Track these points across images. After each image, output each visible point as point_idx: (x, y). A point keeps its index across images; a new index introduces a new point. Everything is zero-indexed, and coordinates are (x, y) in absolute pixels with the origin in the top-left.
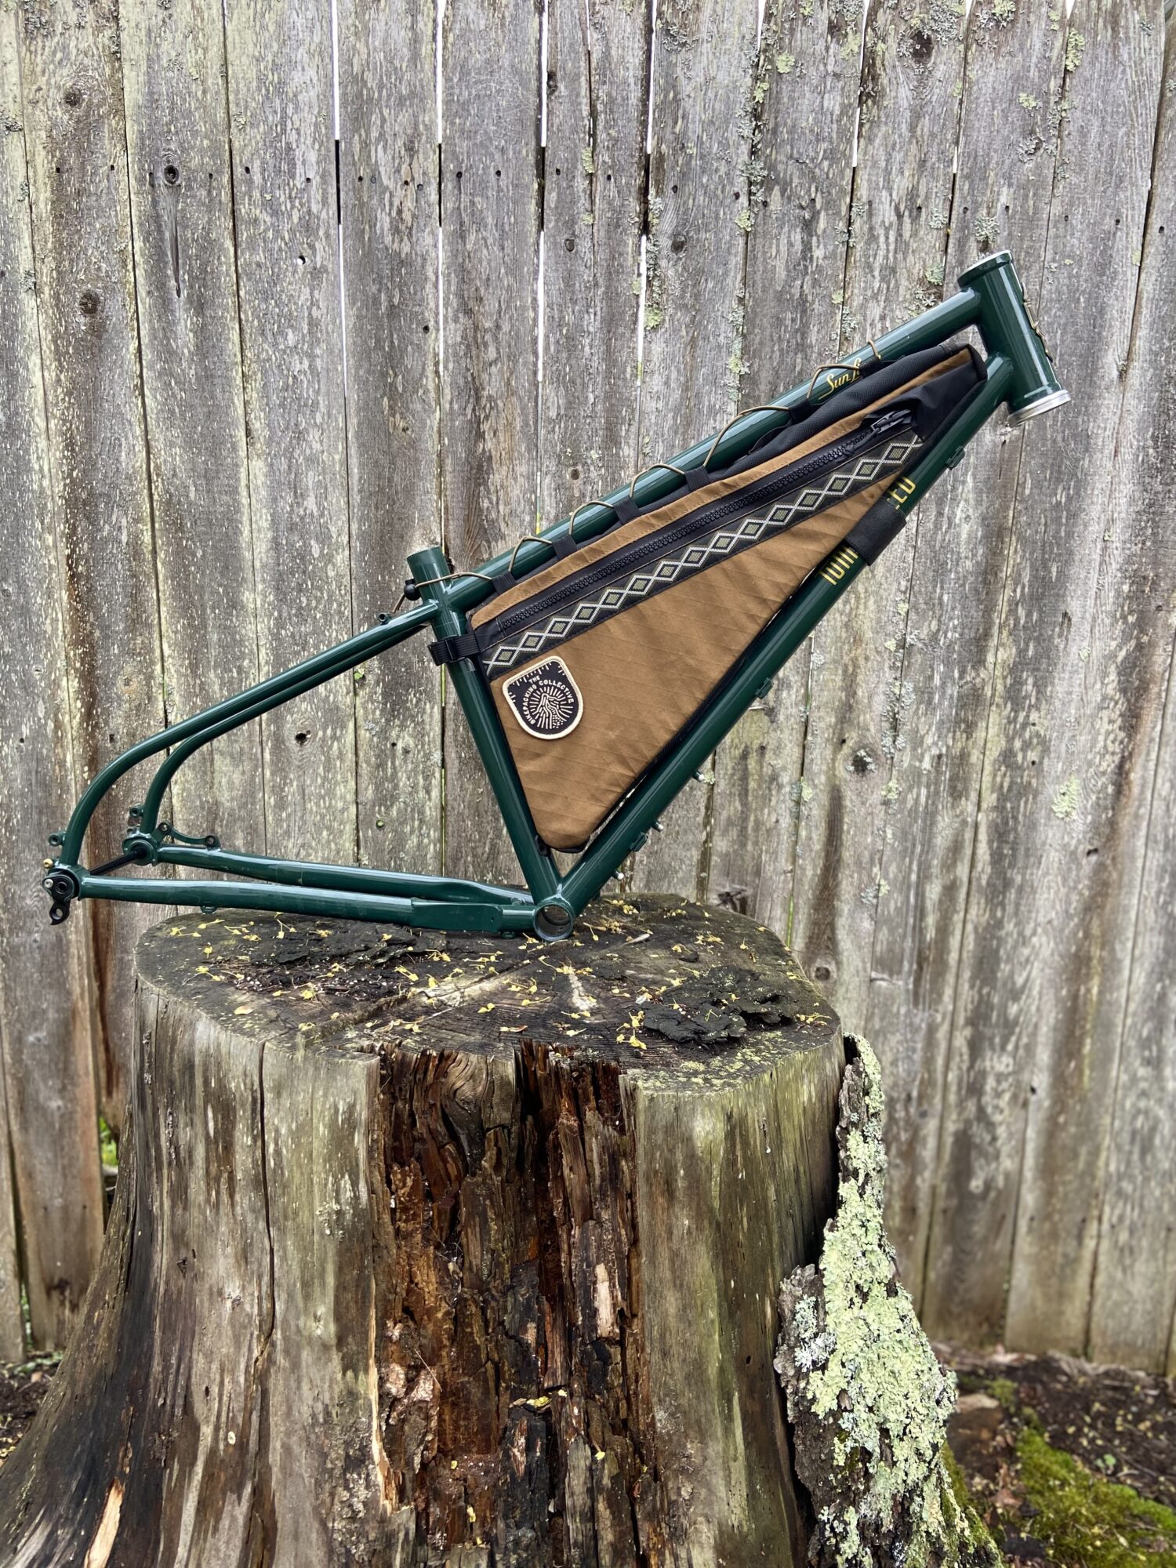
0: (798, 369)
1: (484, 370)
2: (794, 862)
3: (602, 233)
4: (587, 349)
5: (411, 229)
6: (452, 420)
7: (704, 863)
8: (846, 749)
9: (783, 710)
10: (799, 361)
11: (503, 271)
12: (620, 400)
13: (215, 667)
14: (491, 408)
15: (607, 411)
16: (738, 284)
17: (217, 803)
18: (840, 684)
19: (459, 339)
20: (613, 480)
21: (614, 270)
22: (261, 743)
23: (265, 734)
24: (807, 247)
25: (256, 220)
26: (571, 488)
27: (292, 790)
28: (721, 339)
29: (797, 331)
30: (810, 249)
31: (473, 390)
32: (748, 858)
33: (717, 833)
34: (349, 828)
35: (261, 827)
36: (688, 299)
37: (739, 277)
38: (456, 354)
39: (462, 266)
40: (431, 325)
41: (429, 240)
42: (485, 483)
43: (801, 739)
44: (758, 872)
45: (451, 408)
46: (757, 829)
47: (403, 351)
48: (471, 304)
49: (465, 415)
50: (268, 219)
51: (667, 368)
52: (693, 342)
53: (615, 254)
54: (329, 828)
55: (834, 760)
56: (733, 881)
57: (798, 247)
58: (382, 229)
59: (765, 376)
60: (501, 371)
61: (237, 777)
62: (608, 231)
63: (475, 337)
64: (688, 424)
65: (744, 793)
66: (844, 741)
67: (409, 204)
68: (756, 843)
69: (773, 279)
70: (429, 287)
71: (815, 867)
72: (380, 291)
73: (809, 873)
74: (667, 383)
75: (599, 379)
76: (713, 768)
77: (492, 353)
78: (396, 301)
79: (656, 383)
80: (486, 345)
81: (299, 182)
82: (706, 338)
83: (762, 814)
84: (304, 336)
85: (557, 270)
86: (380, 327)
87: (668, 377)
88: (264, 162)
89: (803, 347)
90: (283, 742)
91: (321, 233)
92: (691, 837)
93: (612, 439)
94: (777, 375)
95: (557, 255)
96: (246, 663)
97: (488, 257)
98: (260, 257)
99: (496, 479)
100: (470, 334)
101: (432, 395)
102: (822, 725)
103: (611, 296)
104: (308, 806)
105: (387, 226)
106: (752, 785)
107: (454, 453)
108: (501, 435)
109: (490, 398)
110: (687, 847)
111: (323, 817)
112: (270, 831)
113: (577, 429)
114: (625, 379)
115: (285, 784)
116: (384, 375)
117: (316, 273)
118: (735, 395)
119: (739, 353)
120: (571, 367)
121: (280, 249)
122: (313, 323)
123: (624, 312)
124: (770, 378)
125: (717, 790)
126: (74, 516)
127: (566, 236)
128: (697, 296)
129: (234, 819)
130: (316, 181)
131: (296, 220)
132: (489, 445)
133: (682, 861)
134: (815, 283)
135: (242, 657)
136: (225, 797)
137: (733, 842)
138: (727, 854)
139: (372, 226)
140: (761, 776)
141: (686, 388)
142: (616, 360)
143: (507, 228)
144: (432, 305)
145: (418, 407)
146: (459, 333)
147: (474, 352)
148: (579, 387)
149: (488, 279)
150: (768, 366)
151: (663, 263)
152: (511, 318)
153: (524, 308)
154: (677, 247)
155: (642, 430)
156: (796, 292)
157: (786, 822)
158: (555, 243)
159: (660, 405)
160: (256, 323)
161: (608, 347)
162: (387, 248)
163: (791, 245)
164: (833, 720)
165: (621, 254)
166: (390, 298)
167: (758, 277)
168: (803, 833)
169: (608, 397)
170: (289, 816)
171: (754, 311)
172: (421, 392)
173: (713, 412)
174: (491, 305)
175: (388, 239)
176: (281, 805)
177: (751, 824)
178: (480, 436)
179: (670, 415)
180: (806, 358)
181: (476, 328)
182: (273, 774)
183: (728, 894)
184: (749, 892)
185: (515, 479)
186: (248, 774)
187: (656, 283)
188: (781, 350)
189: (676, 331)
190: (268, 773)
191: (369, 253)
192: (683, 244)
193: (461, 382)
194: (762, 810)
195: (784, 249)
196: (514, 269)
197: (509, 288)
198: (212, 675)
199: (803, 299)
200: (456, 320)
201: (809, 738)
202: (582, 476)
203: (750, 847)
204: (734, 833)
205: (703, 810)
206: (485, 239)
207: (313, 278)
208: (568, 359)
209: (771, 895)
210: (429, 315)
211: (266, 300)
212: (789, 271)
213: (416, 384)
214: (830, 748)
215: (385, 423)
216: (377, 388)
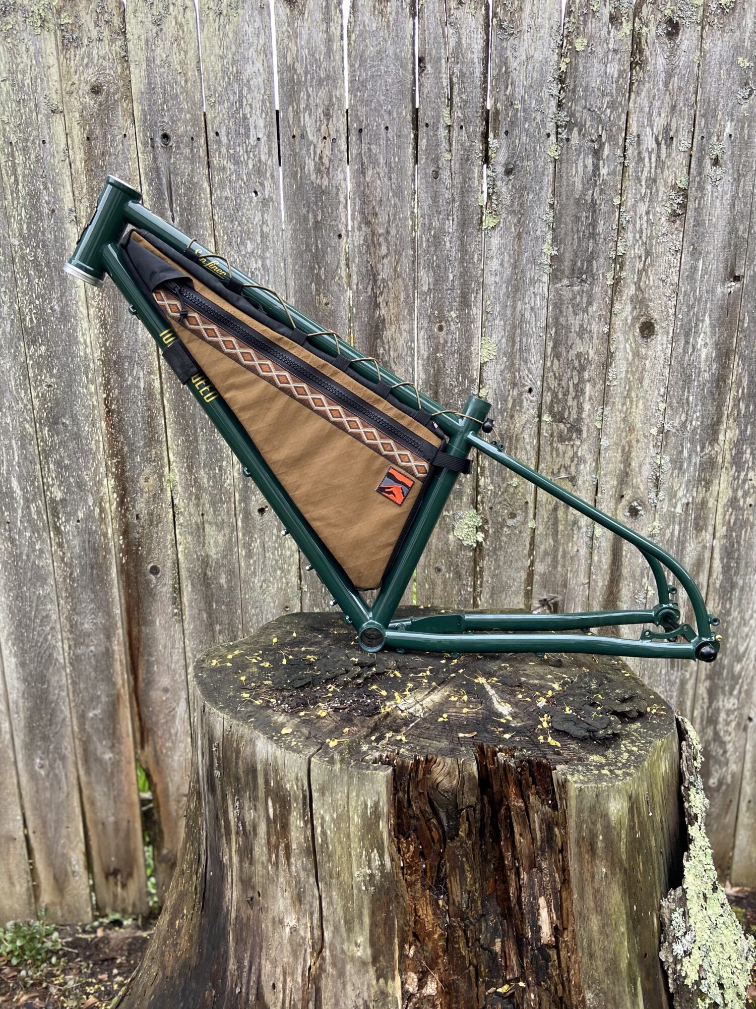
0: (590, 250)
1: (379, 262)
2: (589, 578)
3: (457, 165)
4: (448, 244)
5: (328, 169)
6: (358, 297)
7: (530, 580)
8: (624, 502)
9: (581, 478)
10: (591, 244)
11: (391, 194)
12: (470, 277)
13: (204, 467)
14: (384, 287)
15: (461, 284)
16: (550, 195)
17: (207, 556)
18: (619, 458)
19: (362, 242)
20: (466, 331)
21: (466, 190)
22: (235, 515)
23: (238, 509)
24: (596, 168)
25: (224, 168)
26: (438, 337)
27: (256, 545)
28: (538, 233)
29: (590, 224)
30: (598, 169)
31: (372, 275)
32: (558, 576)
33: (537, 560)
34: (294, 568)
35: (237, 570)
36: (516, 207)
37: (550, 190)
38: (360, 252)
39: (363, 192)
40: (343, 233)
41: (341, 176)
42: (381, 337)
43: (593, 496)
44: (565, 585)
45: (357, 288)
46: (564, 556)
47: (324, 252)
48: (370, 218)
49: (367, 292)
50: (232, 167)
51: (502, 254)
52: (519, 236)
53: (466, 179)
54: (281, 569)
55: (616, 509)
56: (549, 592)
57: (590, 168)
58: (309, 170)
59: (568, 256)
60: (390, 262)
61: (220, 539)
62: (461, 164)
63: (373, 240)
64: (517, 291)
65: (556, 533)
66: (623, 496)
67: (327, 152)
68: (564, 566)
69: (573, 190)
70: (341, 207)
71: (604, 580)
72: (308, 212)
73: (600, 584)
74: (502, 264)
75: (456, 264)
76: (535, 518)
77: (384, 250)
78: (319, 218)
79: (494, 264)
80: (380, 245)
81: (252, 140)
82: (528, 233)
83: (568, 547)
84: (258, 245)
85: (427, 192)
86: (308, 236)
87: (503, 260)
88: (228, 128)
89: (593, 235)
90: (250, 514)
91: (268, 175)
92: (520, 564)
93: (465, 303)
94: (576, 255)
95: (427, 182)
96: (224, 463)
97: (380, 186)
98: (228, 193)
99: (388, 334)
100: (369, 237)
101: (345, 280)
102: (608, 486)
103: (463, 208)
104: (267, 555)
105: (312, 168)
106: (561, 528)
107: (360, 318)
108: (390, 304)
109: (383, 280)
110: (517, 570)
111: (277, 561)
112: (243, 572)
113: (442, 298)
114: (473, 263)
115: (252, 541)
116: (312, 268)
117: (266, 202)
118: (548, 269)
119: (550, 241)
120: (437, 256)
121: (241, 187)
122: (264, 236)
123: (472, 218)
124: (572, 258)
125: (537, 532)
126: (108, 372)
127: (433, 169)
128: (521, 205)
129: (219, 566)
130: (264, 139)
131: (251, 167)
132: (383, 312)
133: (514, 580)
134: (602, 191)
135: (222, 459)
136: (212, 552)
137: (549, 566)
138: (544, 574)
139: (303, 169)
140: (566, 521)
141: (515, 267)
142: (467, 251)
143: (393, 166)
144: (343, 219)
145: (336, 288)
146: (362, 238)
147: (372, 250)
148: (442, 270)
149: (381, 201)
150: (570, 249)
151: (499, 183)
152: (396, 226)
153: (405, 219)
154: (508, 172)
155: (485, 297)
156: (589, 198)
157: (583, 551)
158: (426, 174)
159: (498, 279)
160: (226, 237)
161: (462, 242)
162: (313, 183)
163: (585, 166)
164: (615, 483)
165: (470, 179)
166: (315, 216)
167: (563, 190)
168: (596, 558)
169: (462, 275)
170: (255, 562)
171: (560, 213)
172: (337, 278)
173: (533, 282)
174: (383, 218)
175: (313, 177)
176: (249, 555)
177: (560, 553)
178: (377, 306)
179: (504, 285)
180: (596, 243)
181: (373, 234)
182: (244, 535)
183: (545, 600)
184: (560, 598)
185: (401, 334)
186: (227, 536)
187: (494, 197)
188: (579, 238)
189: (508, 229)
190: (240, 535)
191: (300, 187)
192: (512, 169)
193: (364, 270)
194: (567, 544)
195: (580, 169)
196: (398, 192)
197: (395, 206)
198: (202, 472)
199: (594, 203)
200: (360, 229)
201: (599, 495)
202: (445, 329)
203: (559, 569)
204: (549, 560)
205: (528, 545)
206: (378, 174)
207: (263, 206)
208: (435, 251)
209: (574, 599)
210: (342, 227)
211: (232, 222)
212: (584, 185)
213: (333, 273)
214: (613, 501)
215: (313, 300)
216: (307, 277)
